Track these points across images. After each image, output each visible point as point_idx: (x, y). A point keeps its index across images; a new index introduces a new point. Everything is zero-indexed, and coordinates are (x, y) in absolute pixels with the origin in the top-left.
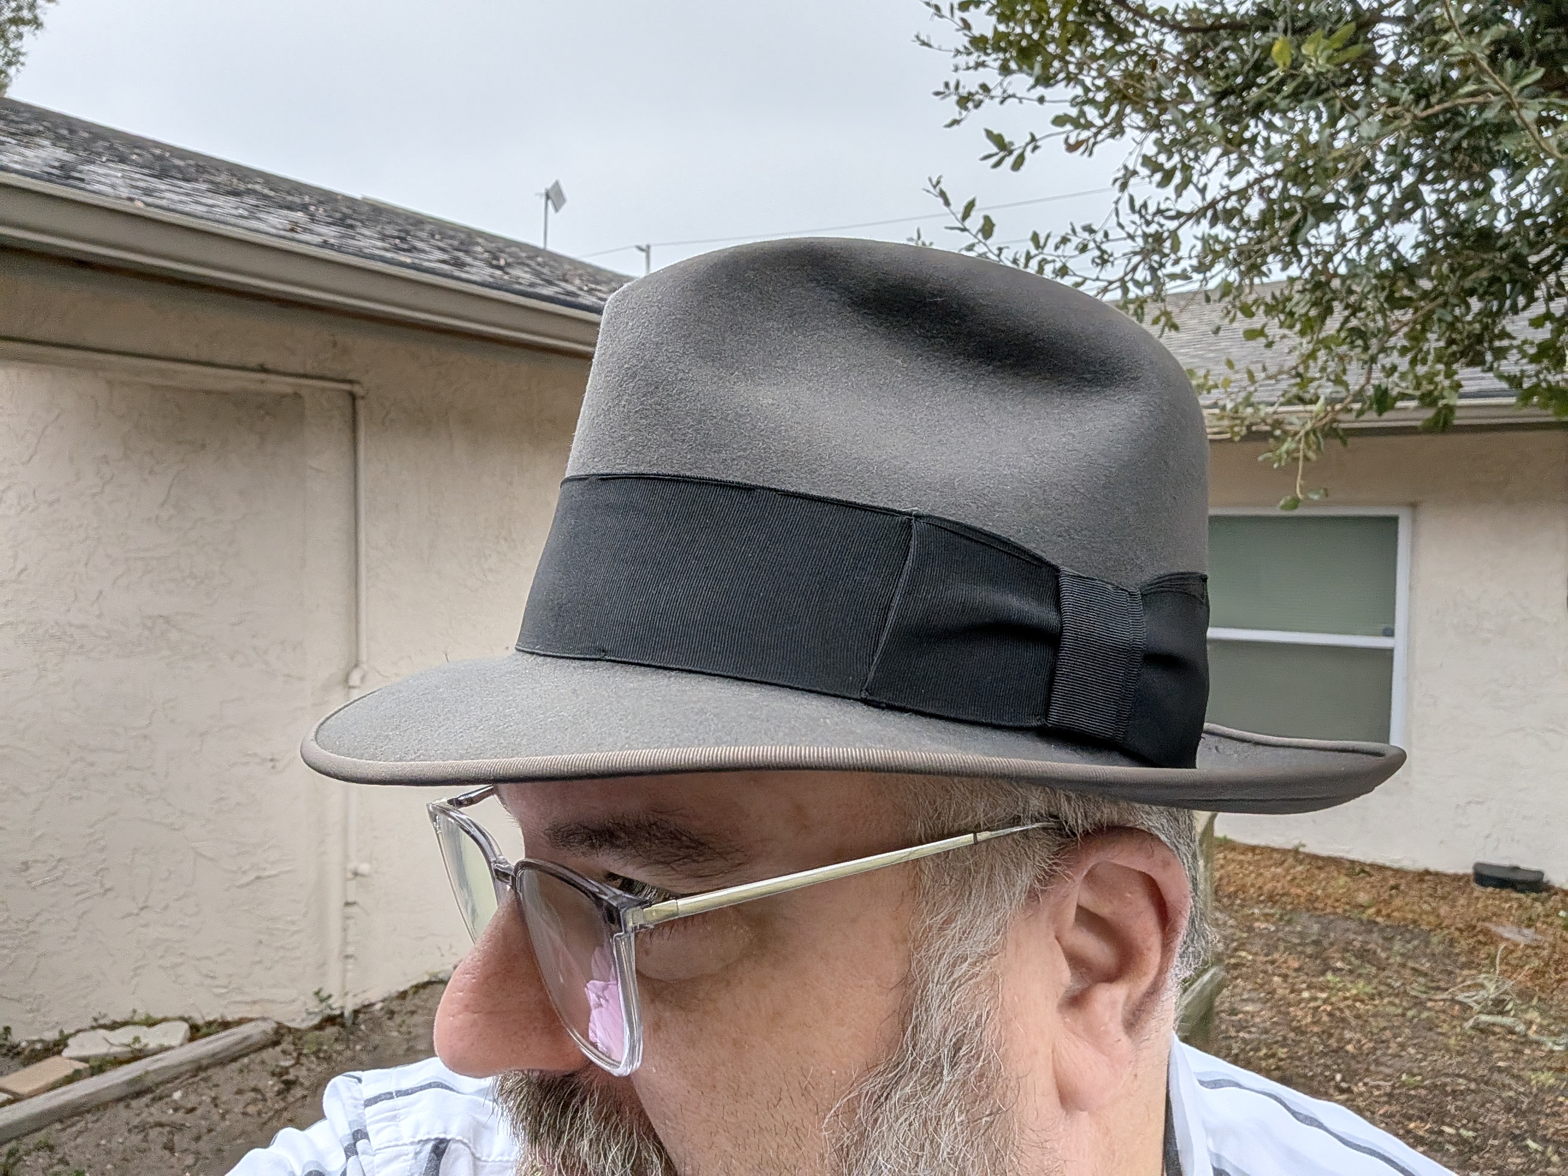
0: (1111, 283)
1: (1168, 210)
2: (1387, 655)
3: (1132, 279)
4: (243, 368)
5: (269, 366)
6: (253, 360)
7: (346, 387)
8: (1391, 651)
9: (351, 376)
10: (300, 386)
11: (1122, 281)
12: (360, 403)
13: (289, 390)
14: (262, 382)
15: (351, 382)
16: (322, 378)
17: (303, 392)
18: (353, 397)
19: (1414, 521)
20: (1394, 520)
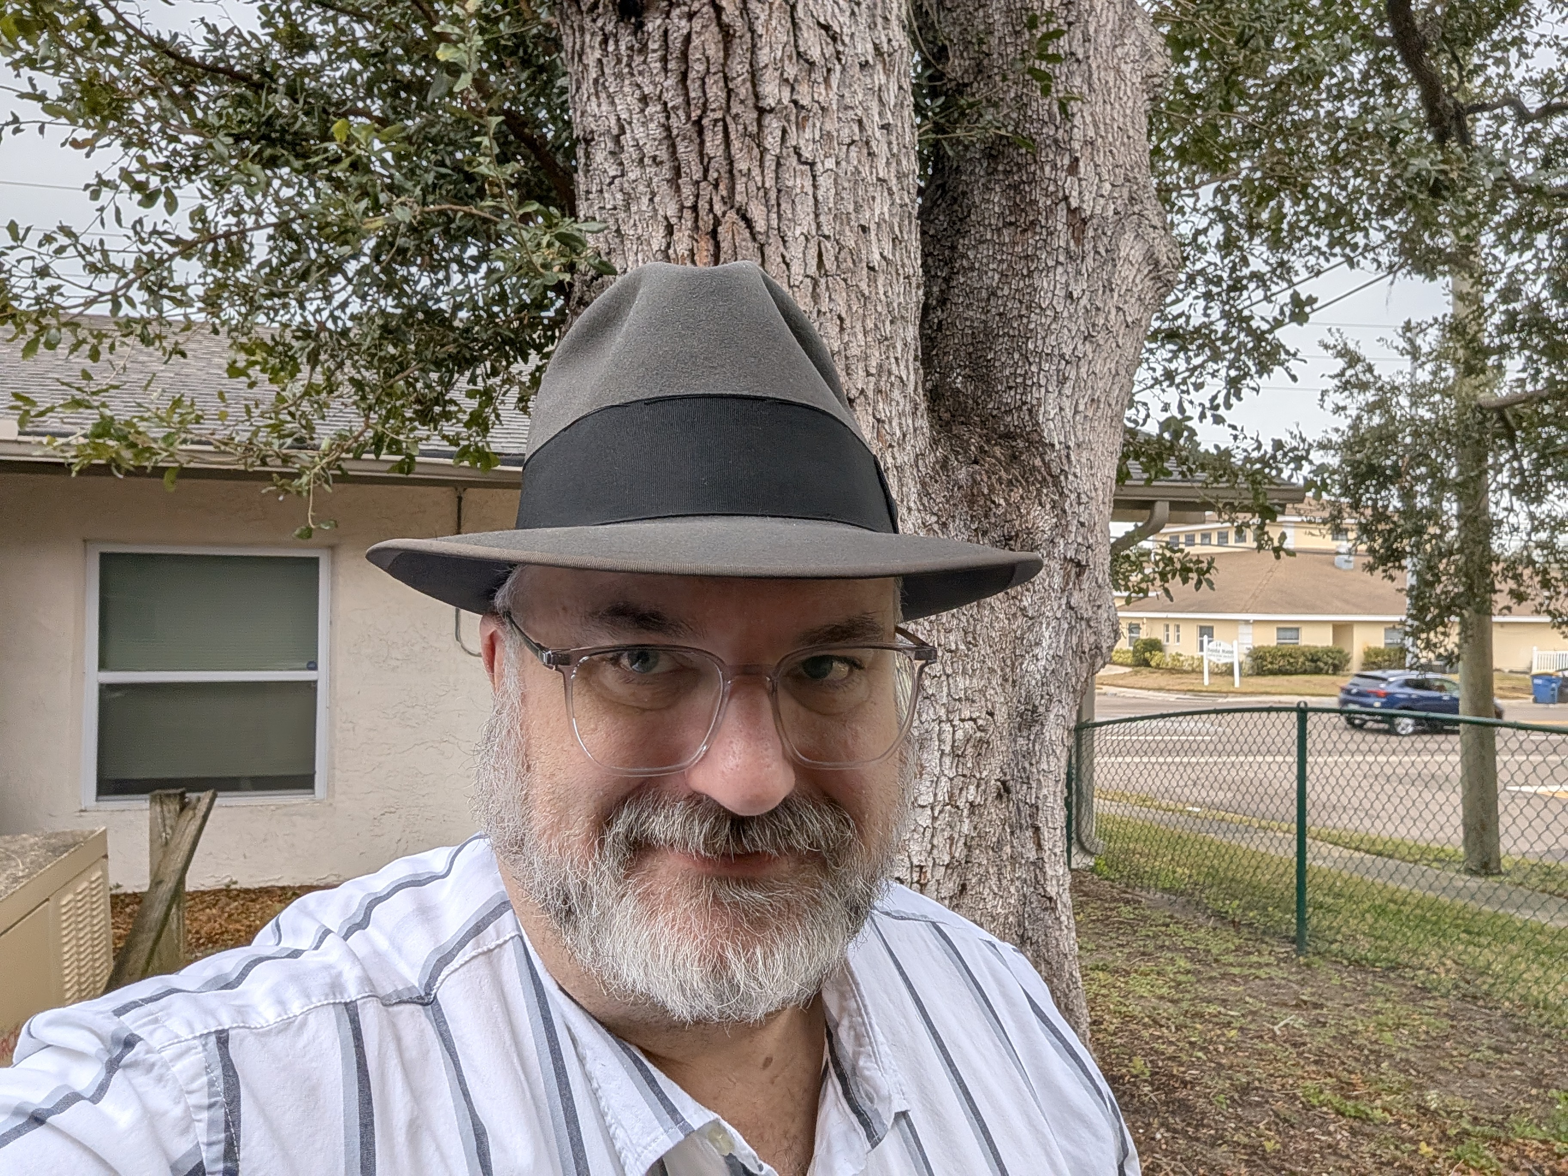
0: (102, 294)
1: (165, 233)
2: (311, 687)
3: (125, 295)
8: (315, 682)
11: (114, 294)
19: (333, 562)
20: (315, 561)
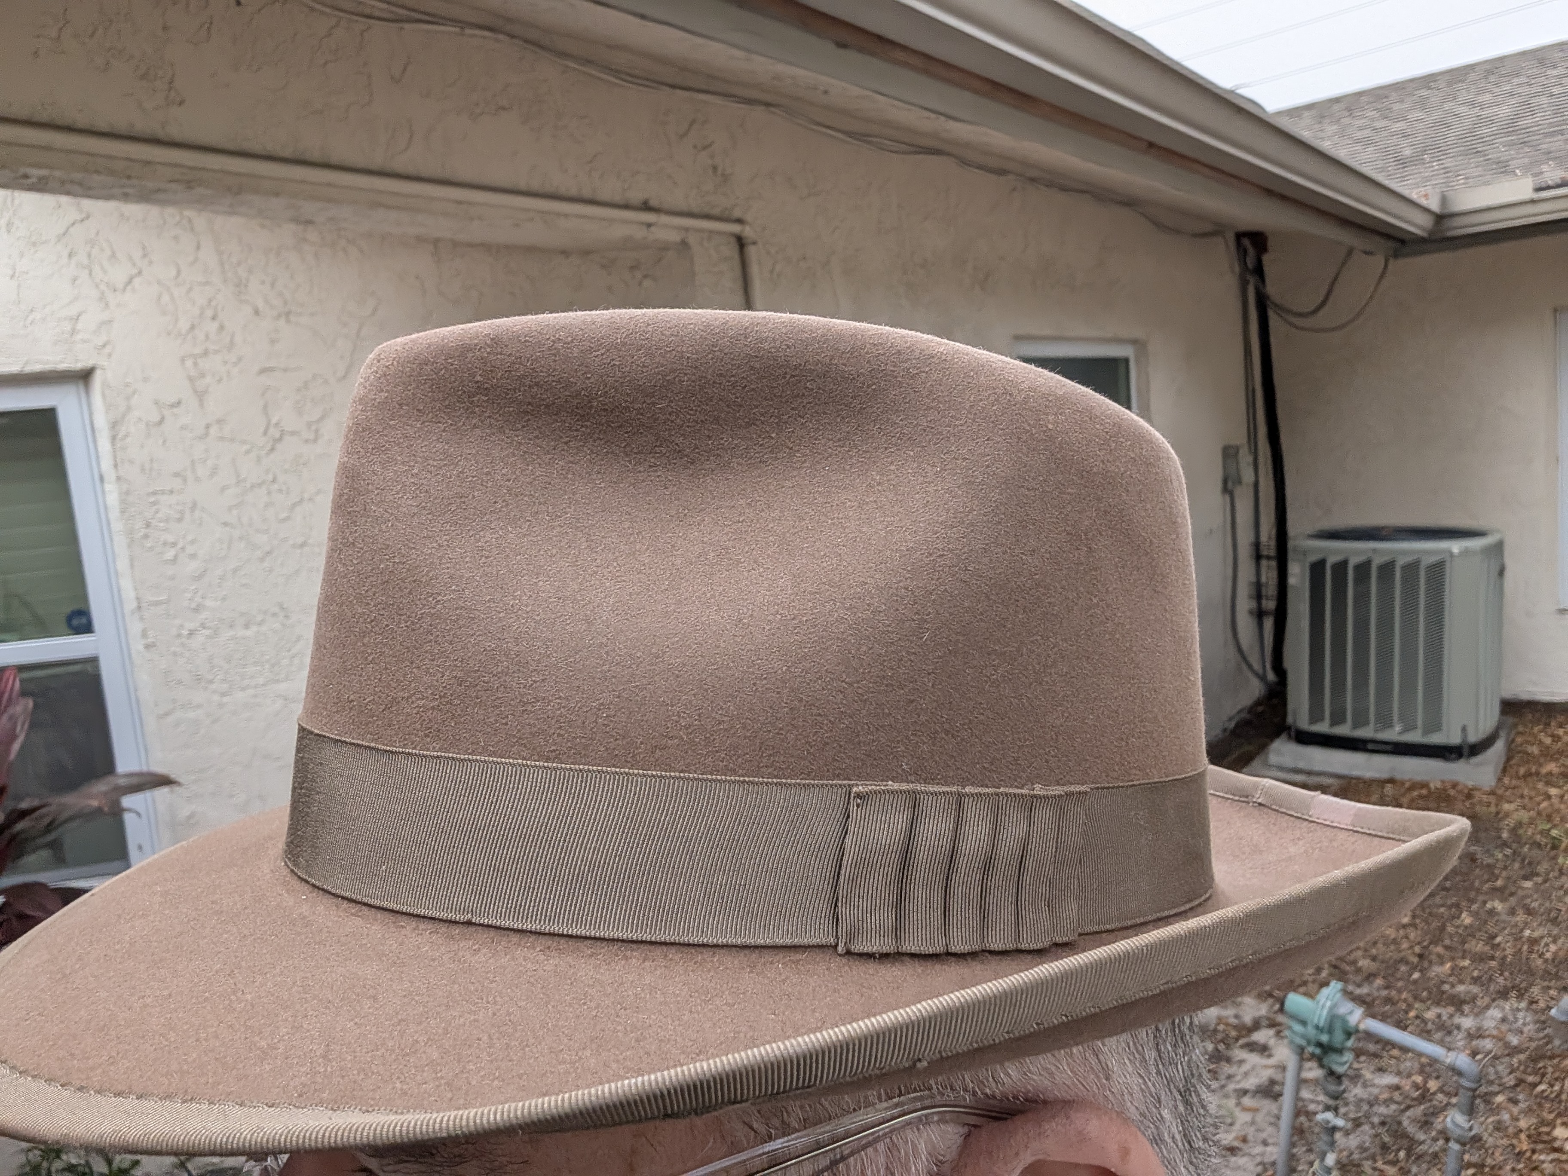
4: (626, 207)
5: (653, 203)
6: (636, 196)
7: (735, 228)
9: (737, 213)
10: (687, 230)
12: (752, 251)
13: (674, 237)
14: (649, 225)
15: (739, 221)
16: (707, 217)
17: (692, 240)
18: (741, 242)
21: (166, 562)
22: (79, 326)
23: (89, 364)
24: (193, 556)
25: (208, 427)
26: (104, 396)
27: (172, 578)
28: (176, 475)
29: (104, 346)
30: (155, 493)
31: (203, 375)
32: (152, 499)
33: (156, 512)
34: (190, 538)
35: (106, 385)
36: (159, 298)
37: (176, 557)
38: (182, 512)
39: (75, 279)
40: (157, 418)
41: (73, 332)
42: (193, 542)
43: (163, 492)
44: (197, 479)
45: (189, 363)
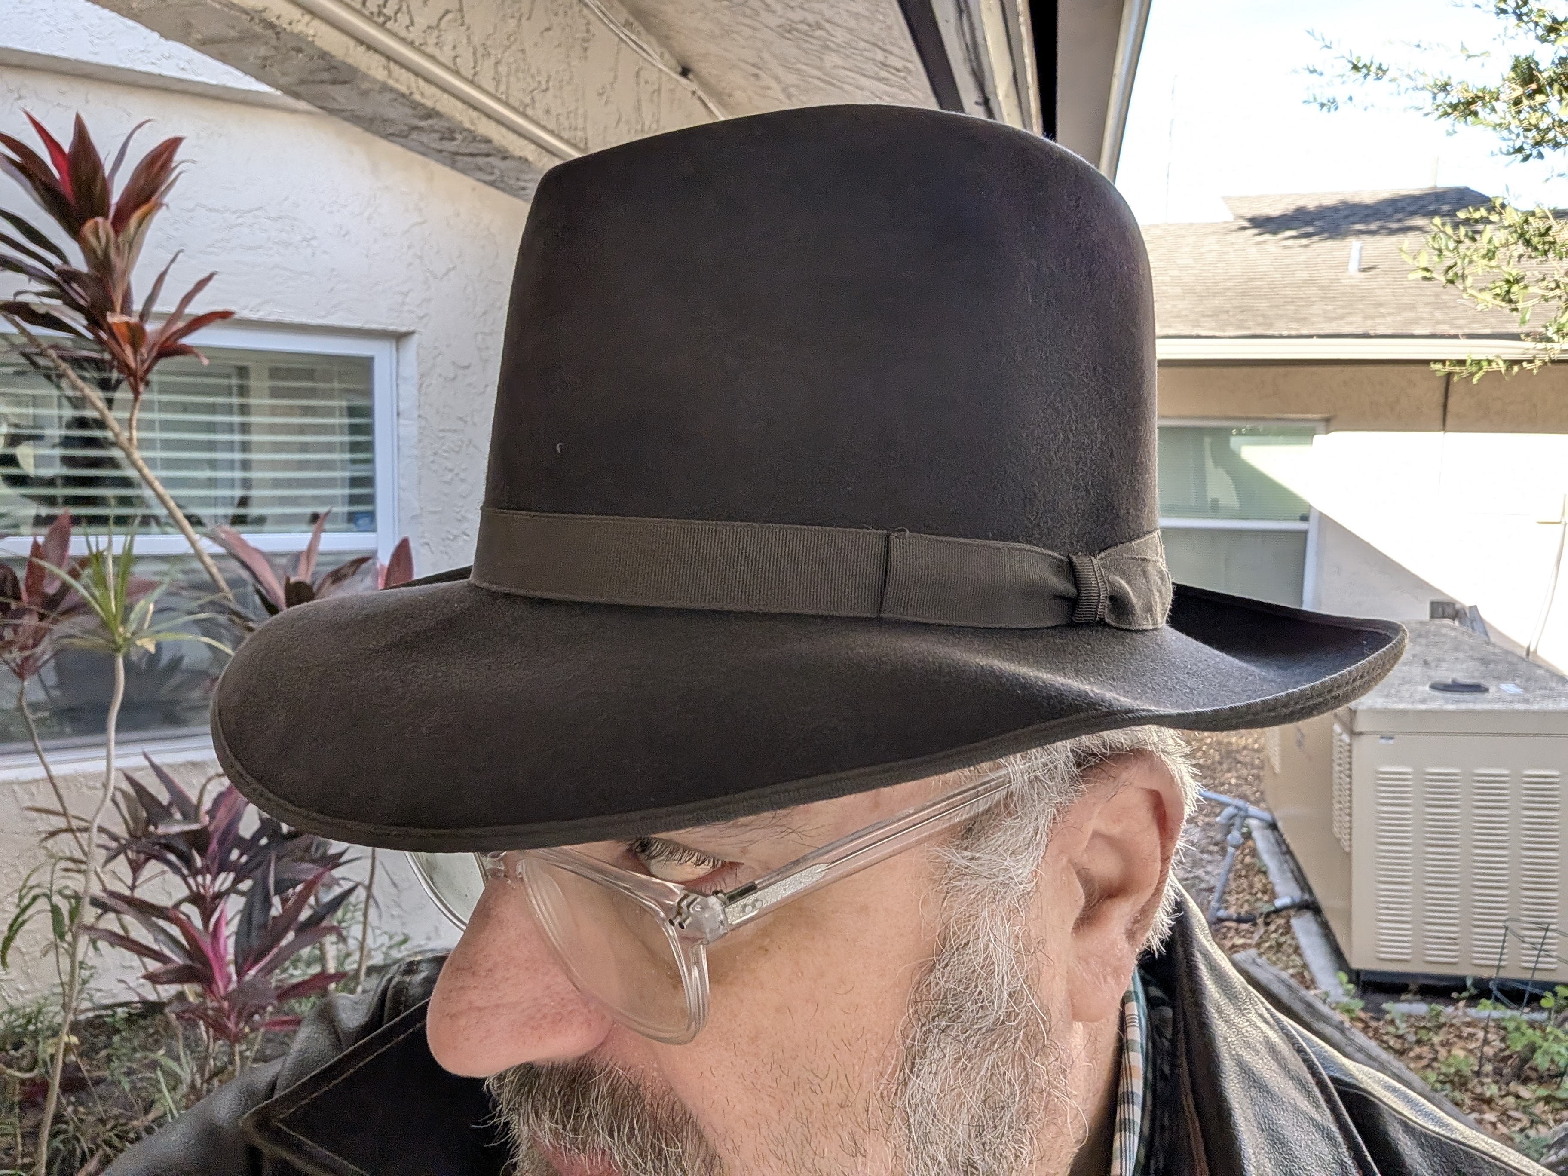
8: (1306, 531)
21: (446, 482)
22: (408, 300)
23: (411, 329)
24: (463, 480)
25: (486, 386)
26: (418, 353)
27: (446, 495)
28: (460, 419)
29: (422, 318)
30: (443, 431)
31: (487, 348)
32: (441, 435)
33: (443, 444)
34: (463, 466)
35: (420, 346)
36: (465, 288)
37: (452, 479)
38: (460, 447)
39: (410, 264)
40: (452, 376)
41: (403, 304)
42: (465, 470)
43: (449, 430)
44: (474, 424)
45: (480, 337)
